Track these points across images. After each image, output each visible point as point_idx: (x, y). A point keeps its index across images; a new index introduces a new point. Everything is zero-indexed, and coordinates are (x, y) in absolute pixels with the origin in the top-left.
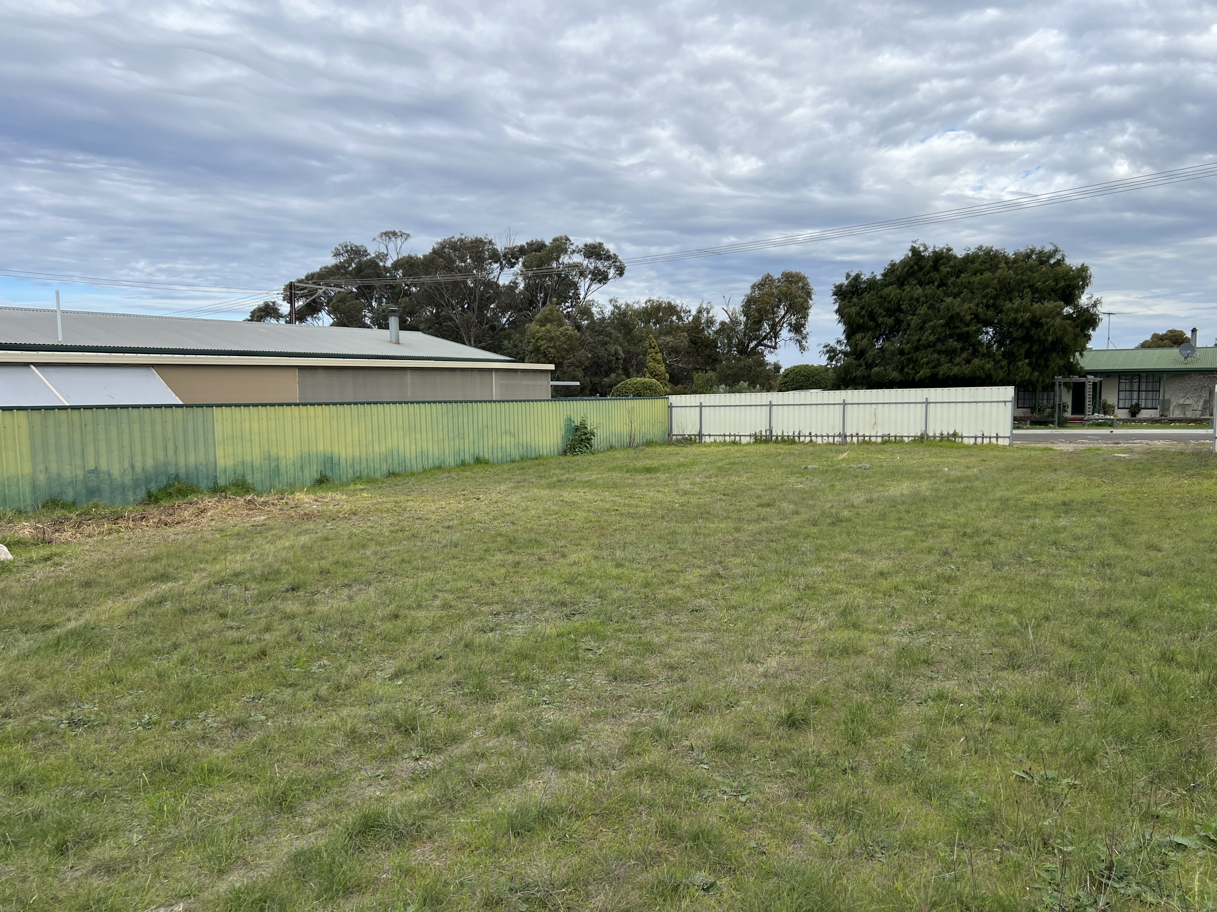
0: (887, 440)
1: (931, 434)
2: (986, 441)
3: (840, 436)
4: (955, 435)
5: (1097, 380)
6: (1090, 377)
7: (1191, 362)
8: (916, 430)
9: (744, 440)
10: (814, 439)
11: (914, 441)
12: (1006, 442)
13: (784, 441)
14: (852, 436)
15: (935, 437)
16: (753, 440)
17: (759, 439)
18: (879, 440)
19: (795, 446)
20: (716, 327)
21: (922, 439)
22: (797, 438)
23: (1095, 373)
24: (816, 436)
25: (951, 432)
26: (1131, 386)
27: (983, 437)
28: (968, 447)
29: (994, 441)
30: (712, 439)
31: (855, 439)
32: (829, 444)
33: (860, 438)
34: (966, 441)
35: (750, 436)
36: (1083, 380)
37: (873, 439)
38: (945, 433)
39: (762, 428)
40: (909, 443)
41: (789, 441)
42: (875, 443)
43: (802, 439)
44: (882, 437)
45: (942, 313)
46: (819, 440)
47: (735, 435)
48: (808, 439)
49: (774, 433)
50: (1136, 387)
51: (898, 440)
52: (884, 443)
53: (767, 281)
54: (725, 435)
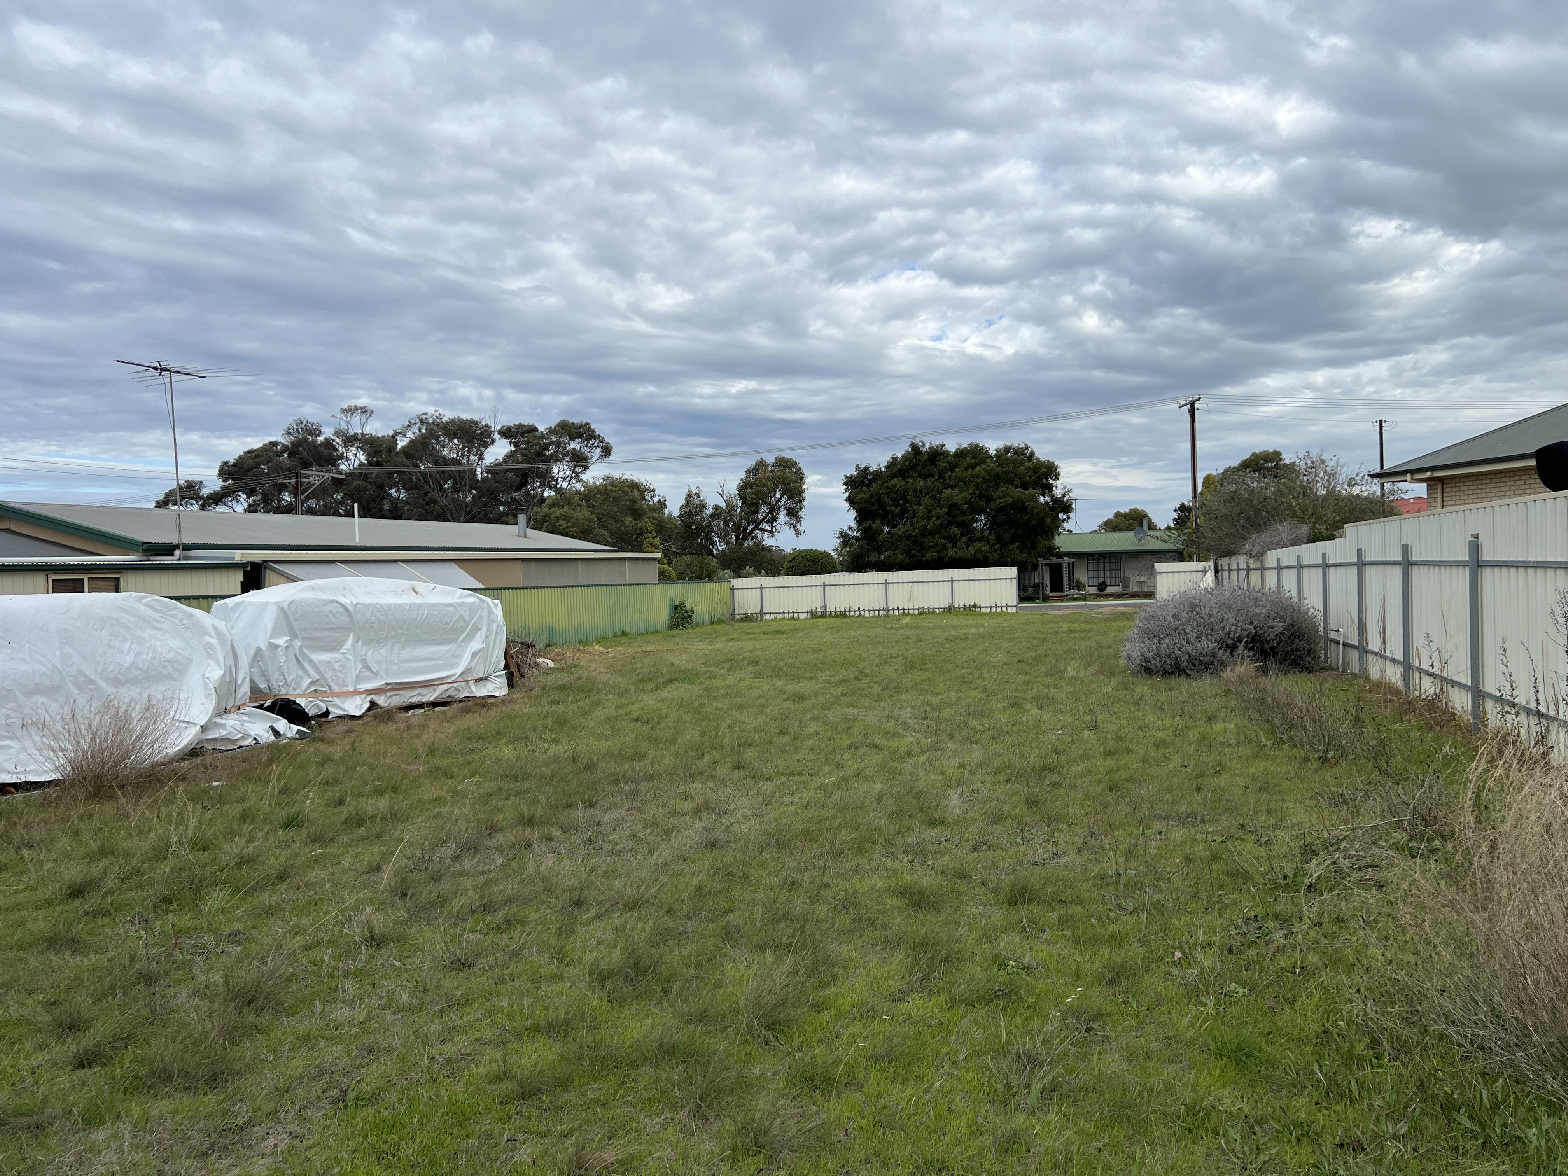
0: (922, 612)
1: (956, 606)
2: (999, 610)
3: (883, 609)
4: (975, 606)
5: (1071, 560)
6: (1066, 558)
7: (1145, 544)
8: (945, 604)
9: (802, 616)
10: (862, 613)
11: (944, 611)
12: (1014, 610)
13: (836, 616)
14: (893, 609)
15: (959, 608)
16: (809, 616)
17: (814, 615)
18: (916, 612)
19: (846, 620)
20: (709, 511)
21: (950, 610)
22: (847, 613)
23: (1069, 555)
24: (864, 611)
25: (972, 604)
26: (1098, 566)
27: (996, 607)
28: (986, 614)
29: (1004, 609)
30: (772, 616)
31: (896, 612)
32: (875, 617)
33: (901, 611)
34: (983, 610)
35: (807, 612)
36: (1060, 561)
37: (911, 612)
38: (967, 605)
39: (817, 605)
40: (939, 614)
41: (842, 615)
42: (913, 615)
43: (852, 613)
44: (918, 609)
45: (942, 503)
46: (867, 614)
47: (793, 613)
48: (857, 613)
49: (828, 610)
50: (1101, 567)
51: (931, 612)
52: (920, 614)
53: (761, 465)
54: (784, 613)
